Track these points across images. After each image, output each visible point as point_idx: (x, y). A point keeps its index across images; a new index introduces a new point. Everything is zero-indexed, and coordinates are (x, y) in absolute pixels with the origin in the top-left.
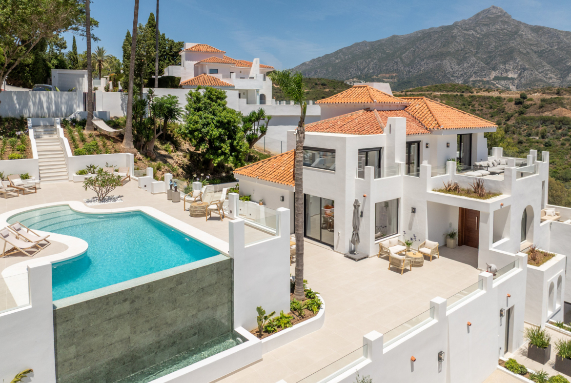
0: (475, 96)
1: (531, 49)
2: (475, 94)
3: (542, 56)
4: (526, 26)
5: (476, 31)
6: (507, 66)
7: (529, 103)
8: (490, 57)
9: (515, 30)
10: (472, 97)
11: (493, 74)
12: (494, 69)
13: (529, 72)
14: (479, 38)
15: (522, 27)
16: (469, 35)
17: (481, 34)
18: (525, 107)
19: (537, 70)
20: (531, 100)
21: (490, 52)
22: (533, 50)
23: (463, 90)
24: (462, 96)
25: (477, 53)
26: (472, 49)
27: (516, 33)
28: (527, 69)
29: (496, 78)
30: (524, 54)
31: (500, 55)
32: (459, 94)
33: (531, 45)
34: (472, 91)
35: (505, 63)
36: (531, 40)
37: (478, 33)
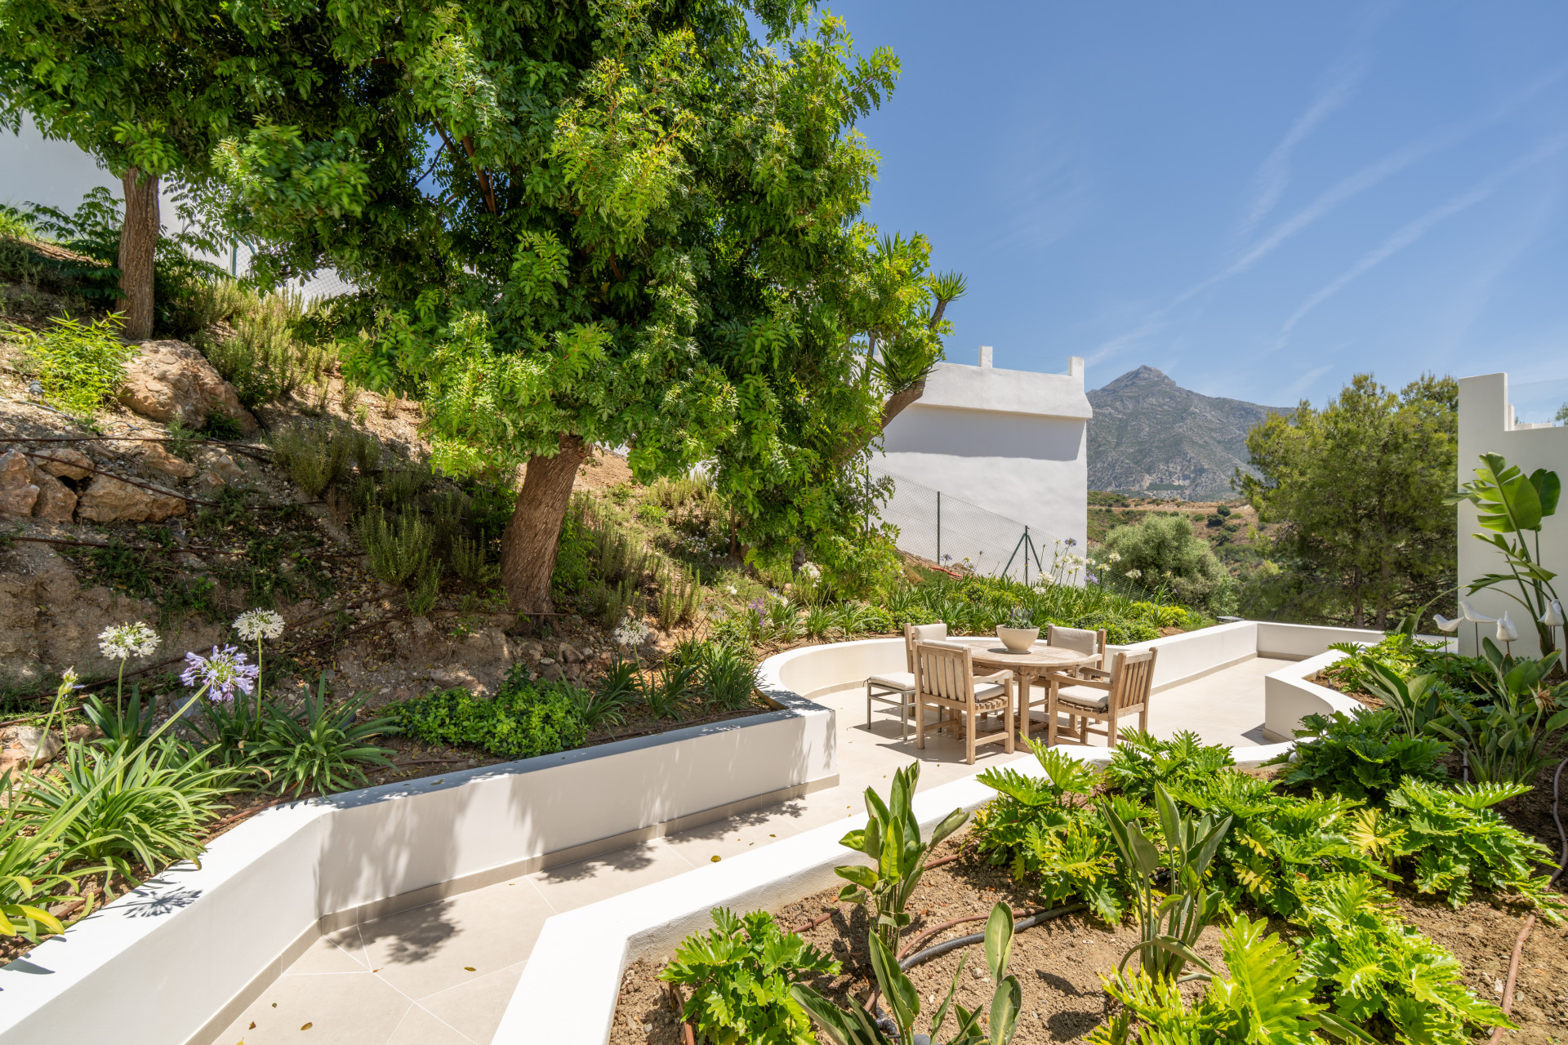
0: (1132, 512)
1: (1212, 437)
2: (1132, 508)
3: (1230, 449)
4: (1201, 398)
5: (1116, 409)
6: (1171, 465)
7: (1235, 522)
8: (1140, 451)
9: (1183, 404)
10: (1128, 513)
11: (1147, 480)
12: (1149, 471)
13: (1210, 476)
14: (1120, 420)
15: (1196, 401)
16: (1104, 415)
17: (1125, 414)
18: (1229, 529)
19: (1224, 472)
20: (1238, 517)
21: (1140, 443)
22: (1214, 439)
23: (1111, 502)
24: (1108, 511)
25: (1118, 444)
26: (1110, 439)
27: (1185, 410)
28: (1207, 470)
29: (1152, 487)
30: (1200, 446)
31: (1158, 448)
32: (1104, 508)
33: (1212, 430)
34: (1126, 503)
35: (1167, 462)
36: (1211, 422)
37: (1119, 412)
